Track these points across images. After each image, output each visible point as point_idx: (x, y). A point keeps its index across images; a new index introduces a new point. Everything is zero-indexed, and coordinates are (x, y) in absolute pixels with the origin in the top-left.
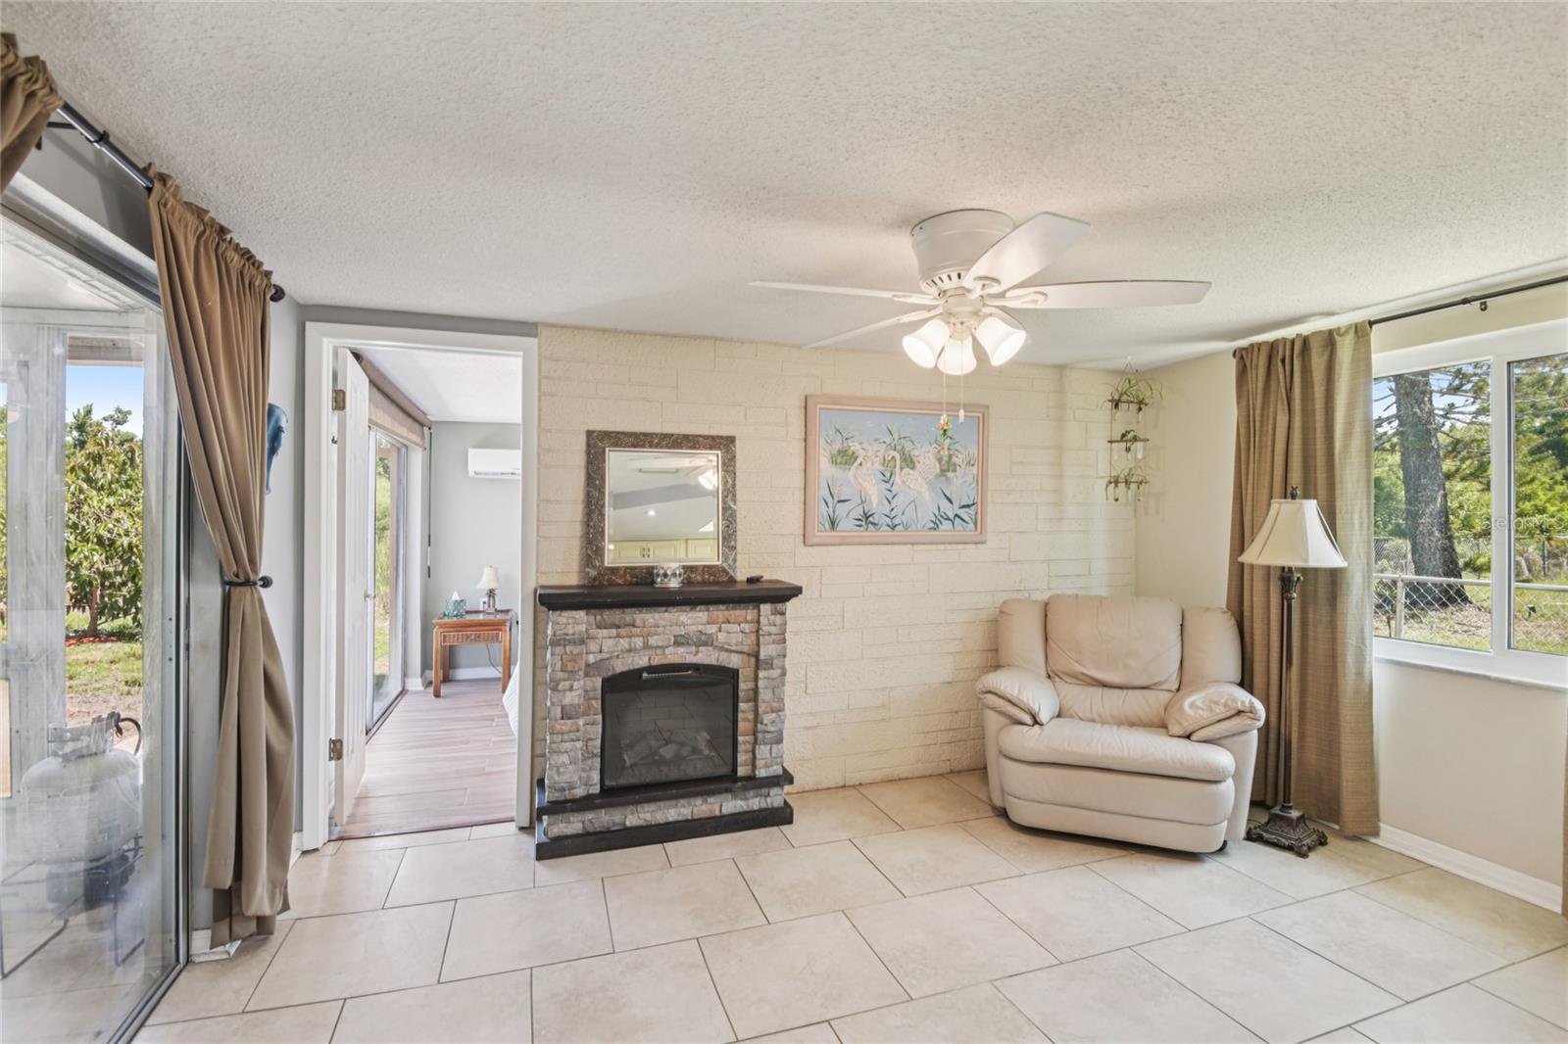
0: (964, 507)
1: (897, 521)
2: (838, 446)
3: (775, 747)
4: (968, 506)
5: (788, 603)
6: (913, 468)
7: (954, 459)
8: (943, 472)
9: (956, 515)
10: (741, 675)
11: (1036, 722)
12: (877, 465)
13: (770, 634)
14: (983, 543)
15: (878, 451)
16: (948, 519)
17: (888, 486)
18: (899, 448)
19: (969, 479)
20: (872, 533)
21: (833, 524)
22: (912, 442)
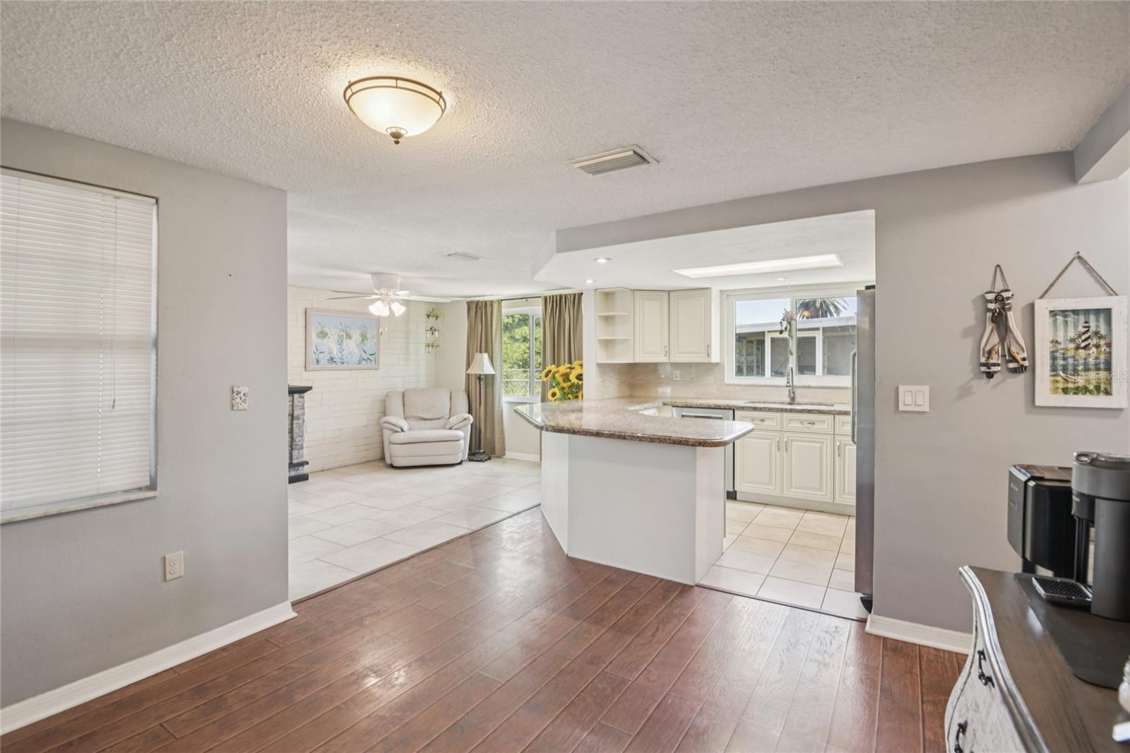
0: (371, 355)
1: (344, 361)
2: (320, 329)
3: (300, 451)
4: (373, 355)
5: (305, 394)
6: (350, 339)
7: (367, 336)
8: (363, 341)
9: (368, 358)
11: (402, 431)
12: (336, 338)
13: (298, 406)
14: (378, 369)
15: (336, 332)
16: (365, 360)
17: (340, 346)
18: (345, 331)
19: (373, 344)
20: (334, 365)
21: (318, 362)
22: (351, 329)
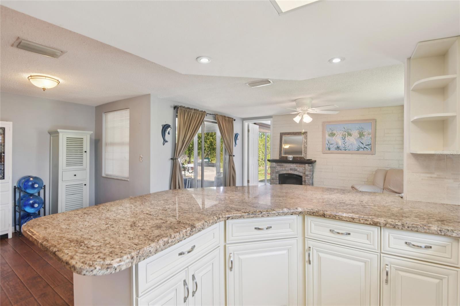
0: (367, 145)
1: (347, 148)
2: (330, 132)
4: (369, 145)
5: (313, 164)
6: (351, 136)
7: (364, 133)
8: (360, 136)
9: (365, 147)
10: (303, 177)
12: (341, 136)
14: (375, 154)
15: (341, 133)
16: (362, 148)
17: (344, 141)
18: (347, 132)
19: (369, 138)
20: (339, 151)
21: (329, 149)
22: (351, 130)
